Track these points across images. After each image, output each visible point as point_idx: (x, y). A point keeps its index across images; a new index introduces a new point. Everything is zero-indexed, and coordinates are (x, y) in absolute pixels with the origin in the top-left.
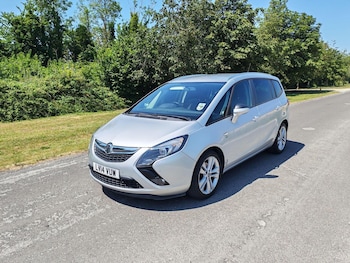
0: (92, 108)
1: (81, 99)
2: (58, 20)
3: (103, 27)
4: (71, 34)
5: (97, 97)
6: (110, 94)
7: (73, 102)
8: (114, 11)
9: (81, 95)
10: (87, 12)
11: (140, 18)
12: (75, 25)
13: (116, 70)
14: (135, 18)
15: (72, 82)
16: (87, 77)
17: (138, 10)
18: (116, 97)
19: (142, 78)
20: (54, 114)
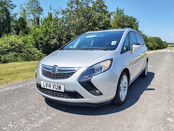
0: (27, 59)
1: (21, 54)
2: (9, 14)
3: (33, 19)
4: (15, 22)
5: (30, 53)
6: (38, 51)
7: (16, 56)
8: (39, 11)
9: (21, 52)
10: (25, 11)
11: (53, 15)
12: (18, 17)
13: (41, 39)
14: (51, 15)
15: (16, 45)
16: (25, 43)
17: (52, 11)
18: (41, 53)
19: (56, 43)
20: (5, 62)
